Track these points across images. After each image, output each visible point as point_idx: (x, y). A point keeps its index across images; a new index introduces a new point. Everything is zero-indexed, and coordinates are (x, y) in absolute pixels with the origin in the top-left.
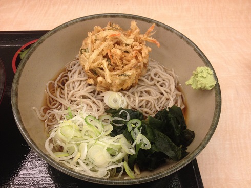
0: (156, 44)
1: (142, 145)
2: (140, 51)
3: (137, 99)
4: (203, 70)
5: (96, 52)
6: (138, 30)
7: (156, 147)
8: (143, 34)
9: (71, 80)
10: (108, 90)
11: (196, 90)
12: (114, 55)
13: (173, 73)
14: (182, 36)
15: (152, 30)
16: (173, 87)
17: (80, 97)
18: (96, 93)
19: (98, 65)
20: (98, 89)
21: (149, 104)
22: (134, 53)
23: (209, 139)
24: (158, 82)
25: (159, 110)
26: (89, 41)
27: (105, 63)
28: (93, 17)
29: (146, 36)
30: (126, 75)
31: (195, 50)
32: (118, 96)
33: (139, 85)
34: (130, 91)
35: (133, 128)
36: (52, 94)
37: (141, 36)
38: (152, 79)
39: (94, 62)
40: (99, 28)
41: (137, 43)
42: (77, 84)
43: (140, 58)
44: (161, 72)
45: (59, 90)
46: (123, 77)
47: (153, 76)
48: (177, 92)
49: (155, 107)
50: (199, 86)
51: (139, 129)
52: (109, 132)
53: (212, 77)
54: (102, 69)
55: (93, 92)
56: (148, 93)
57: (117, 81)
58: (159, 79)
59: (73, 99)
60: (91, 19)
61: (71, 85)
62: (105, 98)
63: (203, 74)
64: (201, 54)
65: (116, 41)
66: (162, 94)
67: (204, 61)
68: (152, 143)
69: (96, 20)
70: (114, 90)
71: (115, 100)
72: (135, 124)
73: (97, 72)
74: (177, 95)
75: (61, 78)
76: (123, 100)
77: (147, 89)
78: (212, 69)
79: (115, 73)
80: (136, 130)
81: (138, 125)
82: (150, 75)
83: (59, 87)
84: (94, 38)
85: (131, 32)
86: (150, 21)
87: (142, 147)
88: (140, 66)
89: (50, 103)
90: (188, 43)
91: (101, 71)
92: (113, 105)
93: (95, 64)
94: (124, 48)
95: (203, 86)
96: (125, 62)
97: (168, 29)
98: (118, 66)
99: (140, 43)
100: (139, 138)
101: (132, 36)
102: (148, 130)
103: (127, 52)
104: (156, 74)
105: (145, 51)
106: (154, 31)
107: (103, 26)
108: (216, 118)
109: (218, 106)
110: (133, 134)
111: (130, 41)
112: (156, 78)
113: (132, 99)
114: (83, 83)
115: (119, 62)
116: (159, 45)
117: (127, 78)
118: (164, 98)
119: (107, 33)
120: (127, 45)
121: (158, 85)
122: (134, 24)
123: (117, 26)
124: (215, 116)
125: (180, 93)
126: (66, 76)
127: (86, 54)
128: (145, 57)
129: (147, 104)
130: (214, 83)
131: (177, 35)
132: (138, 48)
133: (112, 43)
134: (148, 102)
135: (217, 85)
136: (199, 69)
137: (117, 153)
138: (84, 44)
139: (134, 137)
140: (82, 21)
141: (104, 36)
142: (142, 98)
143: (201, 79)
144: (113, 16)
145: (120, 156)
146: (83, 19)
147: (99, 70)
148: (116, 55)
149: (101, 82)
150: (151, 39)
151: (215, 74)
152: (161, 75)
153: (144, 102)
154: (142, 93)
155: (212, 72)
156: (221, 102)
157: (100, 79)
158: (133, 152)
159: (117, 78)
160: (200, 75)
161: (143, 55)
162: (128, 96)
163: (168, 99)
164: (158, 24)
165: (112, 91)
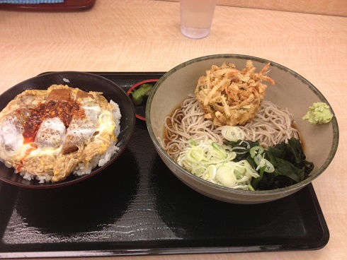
0: (272, 82)
1: (266, 169)
2: (256, 88)
3: (255, 134)
4: (319, 105)
5: (216, 88)
6: (254, 68)
7: (280, 171)
8: (258, 73)
9: (187, 116)
10: (225, 125)
11: (313, 124)
12: (231, 91)
13: (287, 111)
14: (296, 75)
15: (267, 69)
16: (289, 123)
17: (198, 130)
18: (213, 128)
19: (217, 100)
20: (215, 123)
21: (266, 139)
22: (251, 90)
23: (330, 163)
24: (273, 119)
25: (275, 144)
26: (208, 79)
27: (223, 99)
28: (208, 58)
29: (261, 74)
30: (244, 109)
31: (310, 87)
32: (235, 129)
33: (254, 122)
34: (246, 125)
35: (256, 155)
36: (171, 128)
37: (256, 75)
38: (266, 116)
39: (212, 98)
40: (217, 67)
41: (253, 81)
42: (194, 119)
43: (257, 94)
44: (275, 109)
45: (176, 124)
46: (241, 111)
47: (267, 113)
48: (293, 129)
49: (271, 141)
50: (317, 120)
51: (262, 154)
52: (234, 158)
53: (329, 112)
54: (221, 104)
55: (210, 127)
56: (264, 128)
57: (236, 115)
58: (274, 116)
59: (191, 132)
60: (206, 59)
61: (188, 120)
62: (222, 132)
63: (319, 109)
64: (316, 92)
65: (232, 79)
66: (279, 130)
67: (320, 98)
68: (275, 167)
69: (210, 60)
70: (231, 124)
71: (233, 133)
72: (257, 151)
73: (214, 107)
74: (293, 132)
75: (176, 115)
76: (240, 134)
77: (263, 125)
78: (329, 104)
79: (233, 108)
80: (259, 156)
81: (261, 152)
82: (264, 112)
83: (176, 122)
84: (212, 75)
85: (246, 71)
86: (263, 61)
87: (266, 170)
88: (257, 101)
89: (170, 136)
90: (303, 81)
91: (219, 106)
92: (231, 138)
93: (214, 99)
94: (241, 85)
95: (321, 119)
96: (242, 97)
97: (281, 69)
98: (234, 101)
99: (256, 81)
100: (263, 162)
101: (248, 74)
102: (270, 157)
103: (242, 89)
104: (270, 112)
105: (262, 87)
106: (269, 69)
107: (219, 65)
108: (335, 146)
109: (336, 136)
110: (256, 159)
111: (246, 78)
112: (271, 115)
113: (249, 133)
114: (200, 118)
115: (236, 98)
116: (274, 83)
117: (245, 111)
118: (280, 134)
119: (226, 71)
120: (243, 82)
121: (273, 121)
122: (250, 63)
123: (233, 66)
124: (333, 144)
125: (296, 130)
126: (181, 113)
127: (205, 90)
128: (262, 94)
129: (263, 139)
130: (331, 116)
131: (291, 73)
132: (255, 85)
133: (230, 80)
134: (264, 136)
135: (334, 118)
136: (315, 105)
137: (242, 176)
138: (199, 82)
139: (257, 163)
140: (198, 61)
141: (222, 74)
142: (258, 133)
143: (318, 113)
144: (227, 57)
145: (245, 179)
146: (199, 60)
147: (217, 105)
148: (233, 91)
149: (219, 117)
150: (265, 77)
151: (331, 109)
152: (276, 112)
153: (260, 136)
154: (257, 128)
155: (328, 107)
156: (338, 132)
157: (218, 113)
158: (256, 175)
159: (235, 112)
160: (316, 109)
161: (261, 91)
162: (245, 131)
163: (284, 135)
164: (272, 64)
165: (229, 125)
